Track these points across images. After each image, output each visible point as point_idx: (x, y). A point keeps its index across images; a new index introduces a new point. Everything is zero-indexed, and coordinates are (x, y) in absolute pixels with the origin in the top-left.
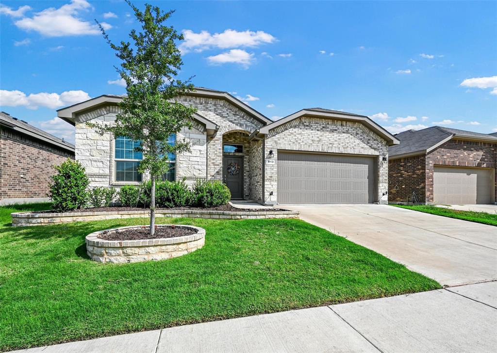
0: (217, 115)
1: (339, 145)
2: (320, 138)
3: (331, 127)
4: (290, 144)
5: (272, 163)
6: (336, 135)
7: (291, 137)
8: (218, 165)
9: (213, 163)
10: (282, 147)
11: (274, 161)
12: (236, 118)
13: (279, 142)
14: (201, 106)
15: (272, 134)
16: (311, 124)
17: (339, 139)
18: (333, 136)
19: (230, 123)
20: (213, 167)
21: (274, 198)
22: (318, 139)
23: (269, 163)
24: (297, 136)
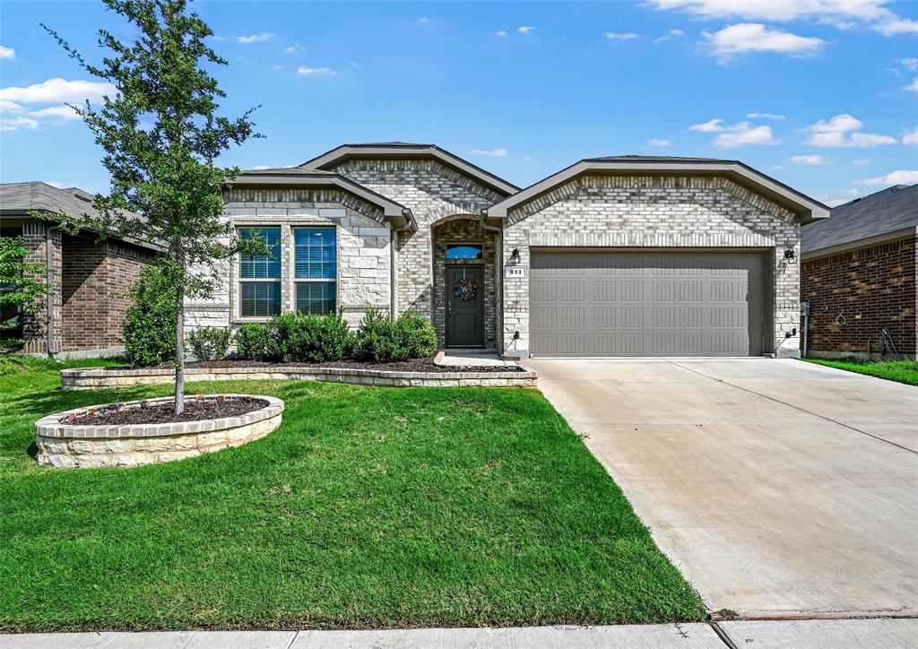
0: (421, 189)
1: (672, 228)
2: (625, 217)
3: (650, 193)
4: (556, 235)
5: (518, 275)
6: (662, 209)
7: (559, 220)
8: (423, 283)
9: (414, 280)
10: (539, 241)
11: (522, 270)
12: (456, 193)
13: (533, 231)
14: (392, 176)
15: (517, 216)
16: (604, 190)
17: (671, 217)
18: (657, 210)
19: (444, 203)
20: (414, 286)
21: (523, 345)
22: (619, 220)
23: (511, 276)
24: (572, 216)
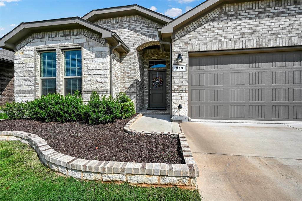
0: (131, 30)
1: (290, 33)
2: (254, 28)
3: (273, 10)
4: (205, 44)
5: (181, 70)
6: (284, 21)
7: (207, 34)
8: (132, 78)
9: (128, 77)
10: (195, 48)
11: (184, 67)
12: (149, 30)
13: (190, 42)
14: (117, 25)
15: (180, 34)
16: (239, 12)
17: (290, 25)
18: (279, 21)
19: (143, 36)
20: (128, 80)
21: (184, 112)
22: (250, 31)
23: (177, 70)
24: (216, 31)
